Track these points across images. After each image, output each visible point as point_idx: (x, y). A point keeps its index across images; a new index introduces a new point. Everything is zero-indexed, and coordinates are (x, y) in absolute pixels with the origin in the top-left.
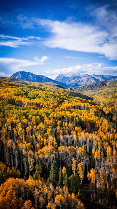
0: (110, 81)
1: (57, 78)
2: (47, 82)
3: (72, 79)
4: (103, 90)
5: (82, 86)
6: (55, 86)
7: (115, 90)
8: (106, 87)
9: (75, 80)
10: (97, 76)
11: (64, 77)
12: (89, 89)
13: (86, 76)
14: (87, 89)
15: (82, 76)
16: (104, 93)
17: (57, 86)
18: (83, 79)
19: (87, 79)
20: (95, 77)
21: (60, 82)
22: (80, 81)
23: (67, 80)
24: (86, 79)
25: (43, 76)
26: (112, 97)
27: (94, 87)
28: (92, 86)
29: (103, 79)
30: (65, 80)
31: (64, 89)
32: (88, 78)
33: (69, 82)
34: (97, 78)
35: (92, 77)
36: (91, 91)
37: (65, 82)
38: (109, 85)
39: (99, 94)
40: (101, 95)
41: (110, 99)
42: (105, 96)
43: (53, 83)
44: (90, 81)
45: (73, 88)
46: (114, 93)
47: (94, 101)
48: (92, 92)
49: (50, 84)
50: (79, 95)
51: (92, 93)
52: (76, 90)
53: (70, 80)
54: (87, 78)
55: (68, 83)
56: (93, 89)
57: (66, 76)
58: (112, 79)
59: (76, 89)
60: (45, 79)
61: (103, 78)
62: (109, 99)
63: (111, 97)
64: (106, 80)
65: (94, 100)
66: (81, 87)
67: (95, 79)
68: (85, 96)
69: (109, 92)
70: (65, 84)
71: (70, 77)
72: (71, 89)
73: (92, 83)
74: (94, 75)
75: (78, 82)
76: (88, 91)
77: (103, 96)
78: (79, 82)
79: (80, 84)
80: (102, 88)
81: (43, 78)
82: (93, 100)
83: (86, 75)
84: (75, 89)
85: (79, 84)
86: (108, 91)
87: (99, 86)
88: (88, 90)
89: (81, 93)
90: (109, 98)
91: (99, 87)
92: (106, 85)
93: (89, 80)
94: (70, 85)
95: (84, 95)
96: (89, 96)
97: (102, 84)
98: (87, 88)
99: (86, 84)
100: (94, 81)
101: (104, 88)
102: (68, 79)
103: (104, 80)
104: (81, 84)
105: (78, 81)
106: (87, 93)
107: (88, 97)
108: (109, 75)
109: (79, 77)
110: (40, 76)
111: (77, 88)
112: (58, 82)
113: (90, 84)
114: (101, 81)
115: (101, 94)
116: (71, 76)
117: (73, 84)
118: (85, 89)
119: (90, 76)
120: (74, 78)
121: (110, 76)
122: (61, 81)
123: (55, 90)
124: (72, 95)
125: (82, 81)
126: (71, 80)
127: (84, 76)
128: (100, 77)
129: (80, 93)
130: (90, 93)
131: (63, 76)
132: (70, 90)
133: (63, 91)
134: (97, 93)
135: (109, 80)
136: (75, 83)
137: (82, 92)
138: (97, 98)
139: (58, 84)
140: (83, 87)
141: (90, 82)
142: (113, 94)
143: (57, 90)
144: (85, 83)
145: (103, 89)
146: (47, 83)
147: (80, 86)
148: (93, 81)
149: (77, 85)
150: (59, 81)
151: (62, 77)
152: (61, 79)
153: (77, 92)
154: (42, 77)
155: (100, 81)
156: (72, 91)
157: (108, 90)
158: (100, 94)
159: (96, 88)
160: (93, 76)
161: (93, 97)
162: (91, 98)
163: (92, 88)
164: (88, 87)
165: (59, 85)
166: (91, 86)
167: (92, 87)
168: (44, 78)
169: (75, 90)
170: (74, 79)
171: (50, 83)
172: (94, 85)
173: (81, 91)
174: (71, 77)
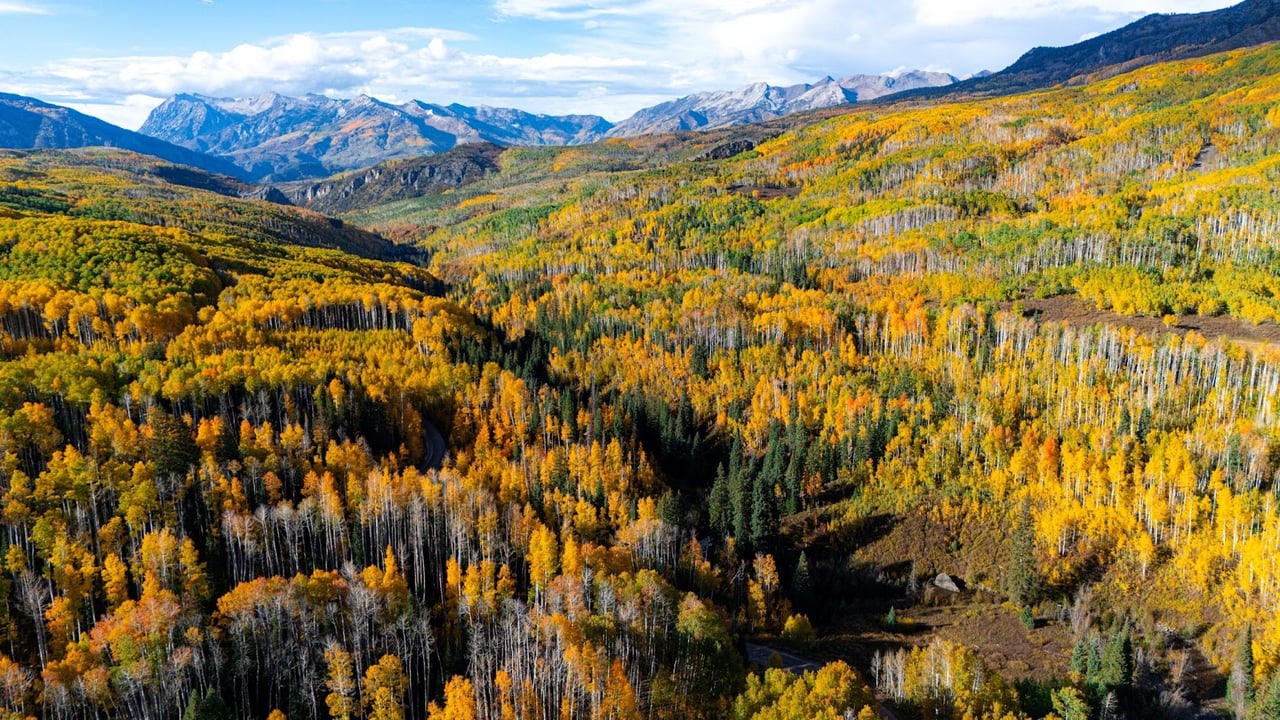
0: (519, 142)
1: (158, 116)
2: (79, 144)
3: (272, 130)
4: (480, 200)
5: (347, 174)
6: (146, 177)
7: (552, 200)
8: (498, 178)
9: (298, 134)
10: (437, 110)
11: (212, 113)
12: (398, 196)
13: (369, 112)
14: (386, 194)
15: (342, 112)
16: (488, 216)
17: (162, 172)
18: (349, 127)
19: (374, 128)
20: (427, 117)
21: (189, 145)
22: (329, 139)
23: (235, 136)
24: (370, 132)
25: (38, 103)
26: (539, 242)
27: (425, 183)
28: (416, 174)
29: (473, 132)
30: (226, 134)
31: (220, 198)
32: (383, 125)
33: (254, 149)
34: (436, 121)
35: (404, 114)
36: (410, 206)
37: (226, 146)
38: (515, 170)
39: (459, 226)
40: (471, 230)
41: (525, 251)
42: (497, 235)
43: (134, 155)
44: (398, 140)
45: (290, 189)
46: (547, 217)
47: (434, 270)
48: (415, 210)
49: (106, 164)
50: (332, 233)
51: (415, 220)
52: (310, 203)
53: (259, 136)
54: (378, 120)
55: (247, 157)
56: (419, 194)
57: (228, 107)
58: (529, 130)
59: (309, 195)
60: (55, 123)
61: (473, 123)
62: (522, 250)
63: (531, 240)
64: (494, 136)
65: (435, 260)
66: (340, 183)
67: (427, 131)
68: (377, 236)
69: (519, 211)
70: (226, 164)
71: (255, 110)
72: (274, 196)
73: (413, 155)
74: (419, 103)
75: (316, 146)
76: (394, 205)
77: (485, 237)
78: (324, 145)
79: (335, 163)
80: (473, 186)
81: (39, 117)
82: (425, 260)
83: (368, 103)
84: (304, 193)
85: (324, 159)
86: (514, 206)
87: (458, 172)
88: (389, 200)
89: (348, 217)
90: (521, 244)
91: (453, 182)
92: (496, 170)
93: (392, 135)
94: (264, 168)
95: (370, 230)
96: (403, 236)
97: (474, 160)
98: (385, 184)
99: (369, 160)
100: (421, 142)
101: (484, 189)
102: (246, 127)
103: (481, 136)
104: (342, 164)
105: (314, 139)
106: (388, 220)
107: (396, 243)
108: (511, 107)
109: (318, 115)
110: (15, 104)
111: (315, 189)
112: (167, 144)
113: (398, 159)
114: (464, 146)
115: (472, 221)
116: (267, 106)
117: (284, 159)
118: (371, 197)
119: (393, 108)
120: (290, 119)
121: (515, 111)
122: (191, 137)
123: (151, 205)
124: (283, 238)
125: (345, 142)
126: (266, 137)
127: (358, 112)
128: (459, 116)
129: (337, 223)
130: (402, 219)
131: (208, 107)
132: (265, 204)
133: (219, 207)
134: (445, 216)
135: (512, 136)
136: (300, 155)
137: (352, 213)
138: (452, 246)
139: (171, 165)
140: (359, 182)
141: (398, 146)
142: (542, 222)
143: (171, 204)
144: (364, 156)
145: (480, 194)
146: (81, 152)
147: (337, 177)
148: (417, 146)
149: (311, 167)
150: (175, 140)
151: (201, 113)
152: (190, 128)
153: (315, 214)
154: (36, 110)
155: (460, 141)
156: (285, 208)
157: (513, 200)
158: (465, 224)
159: (440, 189)
160: (411, 110)
161: (428, 243)
162: (414, 252)
163: (416, 185)
164: (389, 177)
165: (180, 166)
166: (405, 177)
167: (413, 181)
168: (54, 116)
169: (303, 204)
170: (288, 124)
171: (107, 150)
172: (427, 171)
173: (345, 207)
174: (270, 111)
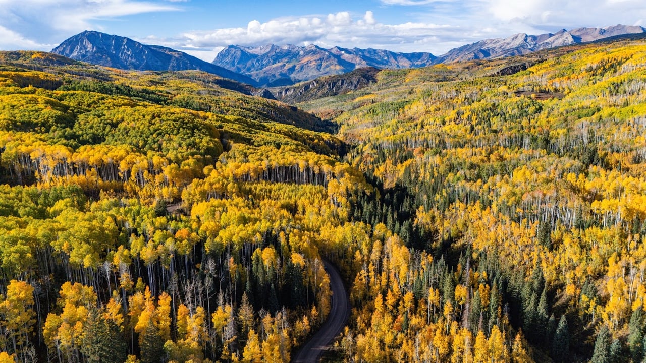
0: (387, 67)
1: (221, 56)
2: (186, 69)
3: (269, 62)
4: (366, 97)
5: (301, 83)
6: (211, 85)
7: (405, 98)
8: (376, 85)
9: (281, 64)
10: (347, 51)
11: (244, 53)
12: (325, 95)
13: (314, 53)
14: (319, 94)
15: (301, 53)
16: (370, 106)
17: (218, 82)
18: (304, 60)
19: (316, 61)
20: (342, 55)
21: (233, 69)
22: (295, 66)
23: (253, 65)
24: (314, 63)
25: (171, 50)
26: (399, 122)
27: (339, 88)
28: (335, 84)
29: (364, 62)
30: (249, 63)
31: (240, 95)
32: (320, 59)
33: (261, 71)
34: (346, 56)
35: (331, 53)
36: (331, 100)
37: (249, 70)
38: (385, 81)
39: (355, 111)
40: (361, 114)
41: (391, 127)
42: (375, 117)
43: (206, 74)
44: (327, 66)
45: (275, 90)
46: (403, 108)
47: (340, 136)
48: (333, 102)
49: (191, 78)
50: (292, 116)
51: (333, 107)
52: (283, 99)
53: (263, 65)
54: (318, 57)
55: (257, 75)
56: (335, 94)
57: (251, 51)
58: (392, 60)
59: (283, 94)
60: (177, 59)
61: (364, 58)
62: (389, 126)
63: (394, 121)
64: (374, 64)
65: (342, 130)
66: (298, 88)
67: (341, 62)
68: (314, 116)
69: (387, 105)
70: (248, 78)
71: (263, 52)
72: (267, 95)
73: (334, 74)
74: (338, 48)
75: (288, 69)
76: (323, 99)
77: (367, 120)
78: (292, 69)
79: (297, 78)
80: (363, 90)
81: (171, 56)
82: (336, 129)
83: (314, 48)
84: (281, 93)
85: (292, 76)
86: (384, 101)
87: (355, 82)
88: (321, 97)
89: (300, 106)
90: (388, 123)
91: (353, 88)
92: (375, 81)
93: (324, 64)
94: (264, 80)
95: (310, 112)
96: (326, 116)
97: (364, 76)
98: (319, 89)
99: (312, 77)
100: (338, 67)
101: (368, 91)
102: (258, 61)
103: (367, 64)
104: (300, 78)
105: (288, 66)
106: (320, 107)
107: (322, 119)
108: (383, 49)
109: (291, 54)
110: (162, 51)
111: (287, 91)
112: (223, 69)
113: (327, 76)
114: (359, 69)
115: (362, 108)
116: (268, 50)
117: (274, 76)
118: (312, 95)
119: (326, 50)
120: (278, 55)
121: (386, 51)
122: (233, 65)
123: (207, 98)
124: (267, 117)
125: (302, 68)
126: (267, 65)
127: (309, 53)
128: (357, 55)
129: (295, 109)
130: (326, 107)
131: (242, 51)
132: (261, 99)
133: (238, 100)
134: (348, 105)
135: (383, 64)
136: (281, 74)
137: (303, 103)
138: (351, 122)
139: (222, 78)
140: (307, 87)
141: (327, 69)
142: (401, 111)
143: (216, 98)
144: (311, 74)
145: (366, 94)
146: (183, 72)
147: (297, 85)
148: (336, 69)
149: (285, 80)
150: (227, 67)
151: (239, 54)
152: (234, 61)
153: (284, 104)
154: (170, 53)
155: (357, 67)
156: (270, 101)
157: (383, 97)
158: (357, 110)
159: (346, 91)
160: (334, 52)
161: (338, 120)
162: (331, 124)
163: (334, 89)
164: (322, 85)
165: (226, 79)
166: (329, 85)
167: (333, 87)
168: (177, 56)
169: (280, 99)
170: (276, 59)
171: (196, 72)
172: (340, 82)
173: (299, 101)
174: (268, 53)
